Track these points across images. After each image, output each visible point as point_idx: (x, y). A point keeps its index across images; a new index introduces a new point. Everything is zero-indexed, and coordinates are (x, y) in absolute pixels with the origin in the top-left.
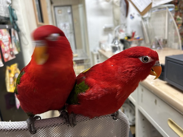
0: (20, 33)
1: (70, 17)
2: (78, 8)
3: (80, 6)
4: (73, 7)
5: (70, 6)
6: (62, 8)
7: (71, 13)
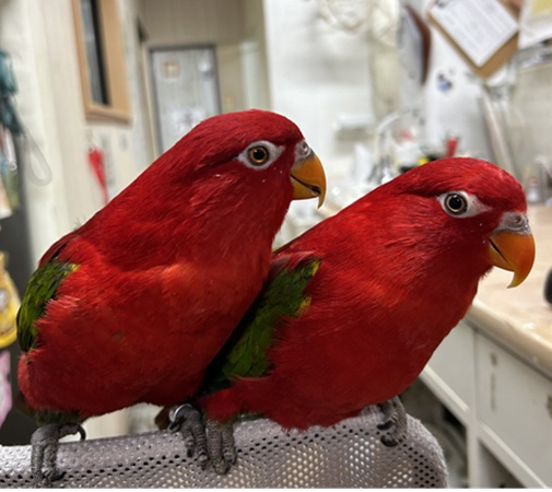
0: (22, 138)
1: (207, 87)
2: (238, 55)
3: (247, 47)
4: (222, 52)
5: (211, 47)
6: (180, 57)
7: (214, 73)
